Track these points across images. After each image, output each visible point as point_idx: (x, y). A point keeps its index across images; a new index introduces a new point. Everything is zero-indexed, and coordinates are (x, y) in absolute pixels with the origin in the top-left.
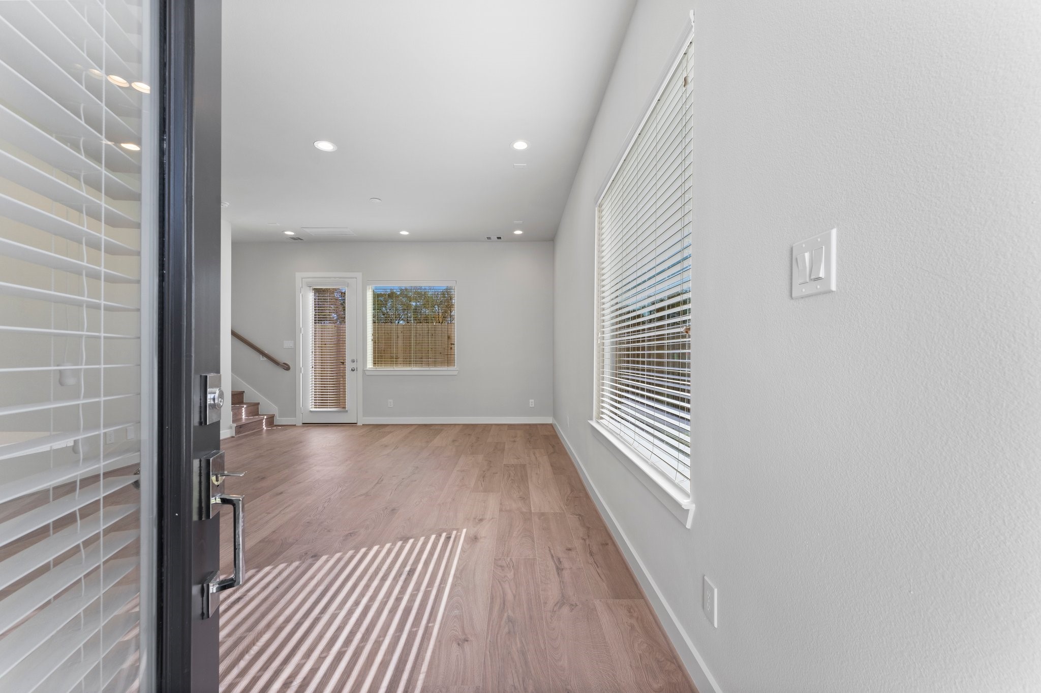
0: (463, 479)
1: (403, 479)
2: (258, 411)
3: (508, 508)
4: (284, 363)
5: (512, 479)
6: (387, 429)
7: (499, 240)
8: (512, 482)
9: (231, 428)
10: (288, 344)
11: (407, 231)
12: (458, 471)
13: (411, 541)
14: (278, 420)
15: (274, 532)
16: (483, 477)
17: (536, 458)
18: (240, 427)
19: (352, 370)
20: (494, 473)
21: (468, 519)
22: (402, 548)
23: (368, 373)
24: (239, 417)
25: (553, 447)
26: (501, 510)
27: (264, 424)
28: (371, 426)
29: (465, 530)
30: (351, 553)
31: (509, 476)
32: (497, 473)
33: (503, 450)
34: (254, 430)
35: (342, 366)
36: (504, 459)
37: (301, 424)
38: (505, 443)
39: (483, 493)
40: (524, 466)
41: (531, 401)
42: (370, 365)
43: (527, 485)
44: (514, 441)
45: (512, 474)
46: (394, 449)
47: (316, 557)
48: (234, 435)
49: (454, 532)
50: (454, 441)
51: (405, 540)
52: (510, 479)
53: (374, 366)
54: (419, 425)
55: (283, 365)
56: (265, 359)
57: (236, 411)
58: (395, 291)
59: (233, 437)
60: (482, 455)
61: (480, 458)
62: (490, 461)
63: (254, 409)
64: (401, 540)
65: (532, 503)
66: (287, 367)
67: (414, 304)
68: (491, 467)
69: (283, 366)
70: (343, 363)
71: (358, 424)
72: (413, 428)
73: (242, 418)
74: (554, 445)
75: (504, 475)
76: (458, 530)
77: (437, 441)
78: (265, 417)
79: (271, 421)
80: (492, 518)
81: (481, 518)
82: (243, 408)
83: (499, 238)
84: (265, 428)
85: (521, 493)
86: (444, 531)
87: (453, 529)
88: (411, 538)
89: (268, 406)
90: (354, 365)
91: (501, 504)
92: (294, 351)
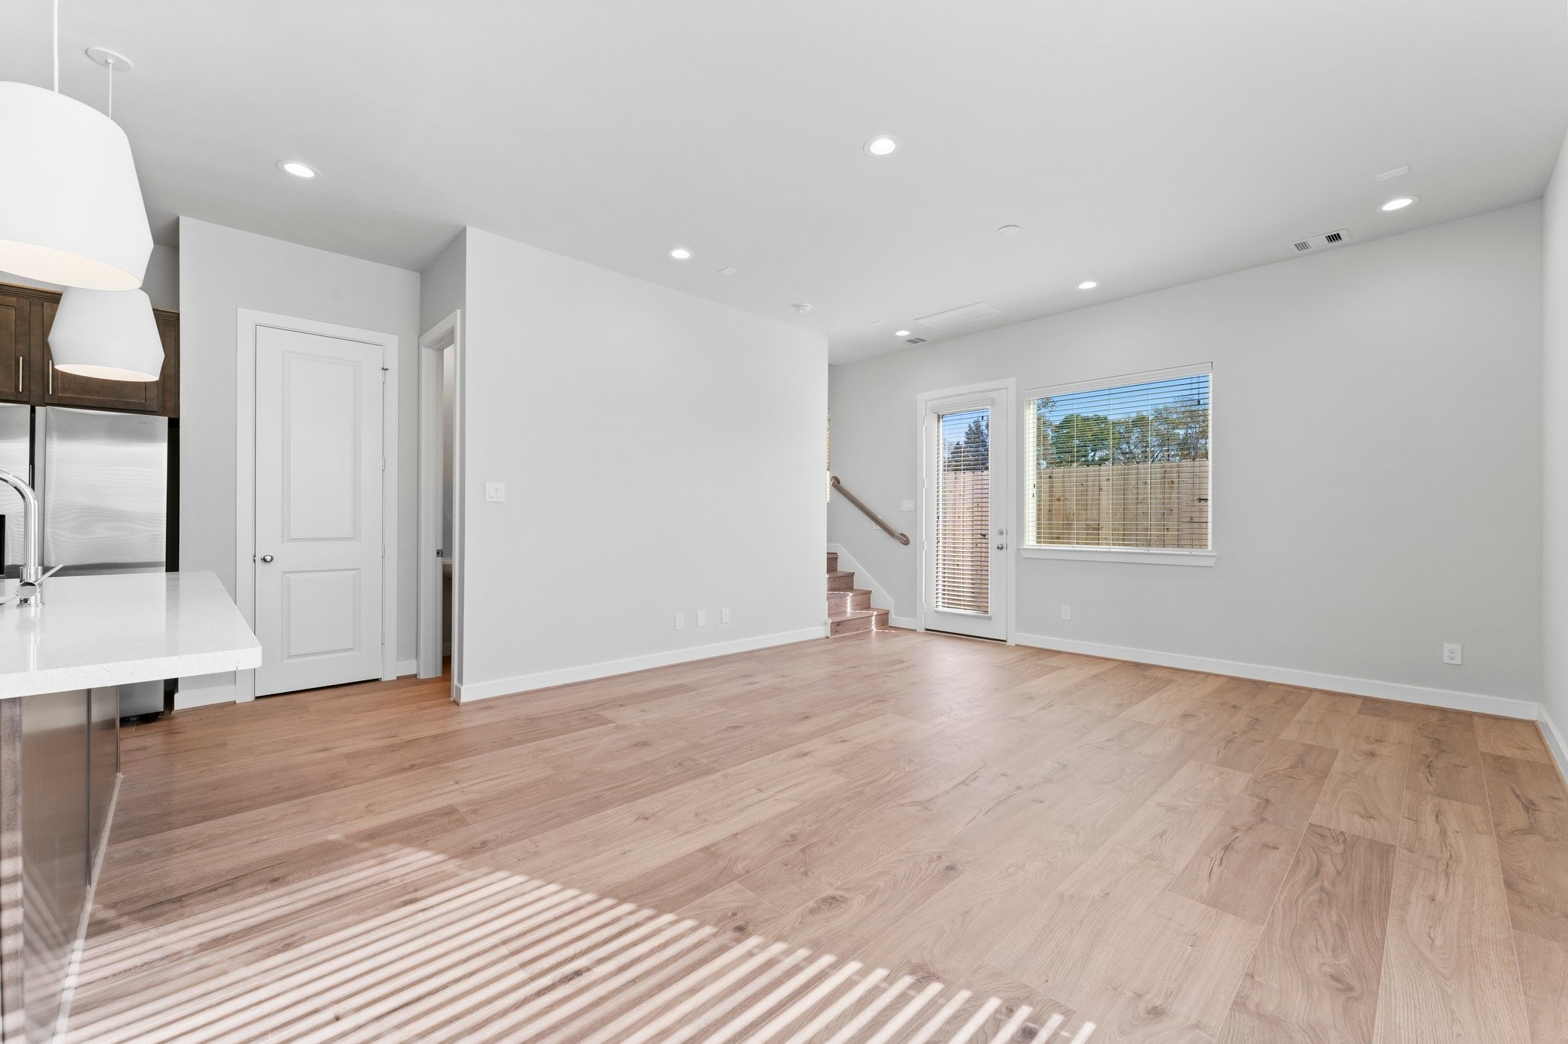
0: (1162, 835)
1: (1019, 788)
2: (870, 603)
3: (1271, 1008)
4: (902, 534)
5: (1322, 889)
6: (1055, 661)
7: (1337, 243)
8: (1320, 901)
9: (826, 624)
10: (907, 505)
11: (1094, 281)
12: (1159, 805)
13: (935, 988)
14: (894, 620)
15: (735, 835)
16: (1226, 848)
17: (1443, 833)
18: (838, 625)
19: (998, 548)
20: (1265, 846)
21: (1115, 989)
22: (903, 999)
23: (1024, 555)
24: (841, 610)
25: (1530, 807)
26: (1240, 1004)
27: (873, 623)
28: (1030, 650)
29: (1088, 1028)
30: (803, 953)
31: (1318, 873)
32: (1275, 848)
33: (1325, 774)
34: (858, 630)
35: (983, 541)
36: (1317, 806)
37: (923, 631)
38: (1338, 751)
39: (1204, 906)
40: (1384, 852)
41: (1447, 646)
42: (1030, 539)
43: (1378, 935)
44: (1372, 754)
45: (1329, 869)
46: (1043, 708)
47: (742, 931)
48: (829, 635)
49: (1056, 1019)
50: (1186, 716)
51: (924, 976)
52: (1317, 885)
53: (1038, 542)
54: (1124, 662)
55: (901, 536)
56: (878, 527)
57: (839, 600)
58: (1145, 414)
59: (827, 638)
60: (1251, 775)
61: (1240, 781)
62: (1267, 801)
63: (865, 600)
64: (912, 974)
65: (1379, 1021)
66: (905, 540)
67: (1182, 432)
68: (1263, 820)
69: (900, 538)
70: (984, 535)
71: (1008, 643)
72: (1110, 665)
73: (846, 612)
74: (1532, 802)
75: (1297, 861)
76: (1068, 1013)
77: (1147, 709)
78: (875, 613)
79: (884, 619)
80: (1197, 1026)
81: (1158, 1002)
82: (848, 598)
83: (1334, 238)
84: (875, 630)
85: (1344, 961)
86: (1027, 999)
87: (1056, 1007)
88: (938, 979)
89: (883, 599)
90: (1002, 540)
91: (1250, 975)
92: (914, 515)
